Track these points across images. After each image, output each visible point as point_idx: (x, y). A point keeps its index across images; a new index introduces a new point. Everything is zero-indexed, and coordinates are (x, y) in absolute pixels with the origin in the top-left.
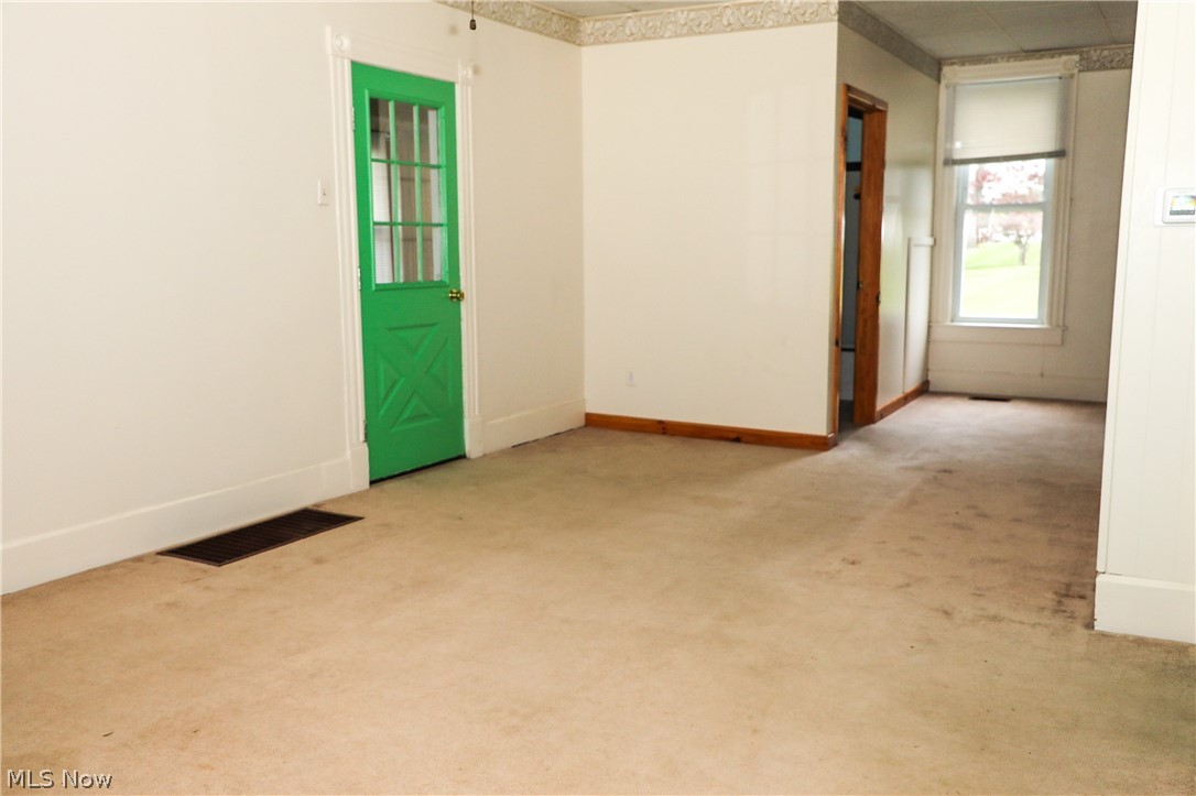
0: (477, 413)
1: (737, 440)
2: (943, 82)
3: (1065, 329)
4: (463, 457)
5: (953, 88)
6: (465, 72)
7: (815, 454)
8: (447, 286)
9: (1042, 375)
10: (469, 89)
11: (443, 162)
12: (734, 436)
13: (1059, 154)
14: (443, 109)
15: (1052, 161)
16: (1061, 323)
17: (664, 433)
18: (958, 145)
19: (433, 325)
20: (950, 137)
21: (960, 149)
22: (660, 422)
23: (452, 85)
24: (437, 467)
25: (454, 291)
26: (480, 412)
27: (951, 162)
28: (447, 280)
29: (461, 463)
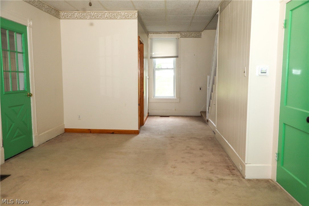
0: (36, 132)
1: (113, 133)
2: (149, 38)
3: (180, 98)
4: (32, 147)
5: (152, 39)
6: (30, 23)
7: (137, 135)
8: (27, 92)
9: (176, 110)
10: (31, 28)
11: (24, 51)
12: (112, 132)
13: (177, 57)
14: (24, 34)
15: (175, 59)
16: (179, 97)
17: (91, 133)
18: (153, 53)
19: (22, 105)
20: (151, 51)
21: (154, 54)
22: (89, 130)
23: (26, 27)
24: (25, 152)
25: (29, 93)
26: (37, 132)
27: (152, 58)
28: (26, 90)
29: (32, 149)
